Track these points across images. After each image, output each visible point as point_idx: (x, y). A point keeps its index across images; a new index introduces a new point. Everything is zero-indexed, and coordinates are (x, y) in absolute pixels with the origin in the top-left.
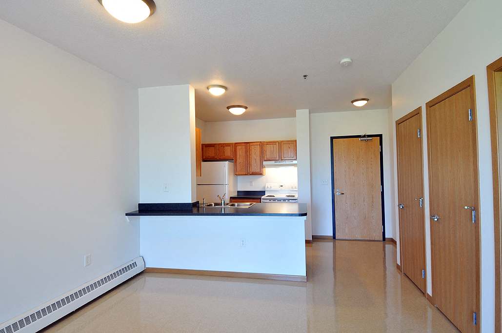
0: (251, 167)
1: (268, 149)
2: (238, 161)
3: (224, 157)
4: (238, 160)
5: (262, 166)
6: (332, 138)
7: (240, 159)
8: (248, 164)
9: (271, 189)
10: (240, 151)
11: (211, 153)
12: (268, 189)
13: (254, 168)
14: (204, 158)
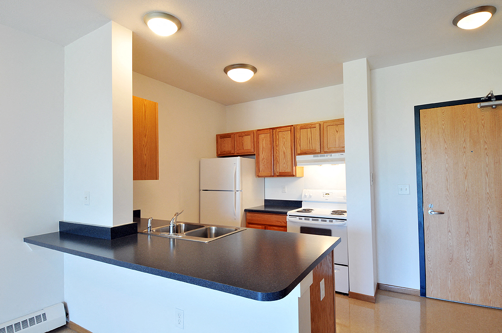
0: (278, 164)
1: (303, 135)
2: (261, 156)
3: (242, 151)
4: (260, 154)
5: (294, 163)
6: (418, 109)
7: (263, 155)
8: (274, 159)
9: (310, 199)
10: (264, 142)
11: (228, 146)
12: (305, 199)
13: (282, 167)
14: (219, 153)
